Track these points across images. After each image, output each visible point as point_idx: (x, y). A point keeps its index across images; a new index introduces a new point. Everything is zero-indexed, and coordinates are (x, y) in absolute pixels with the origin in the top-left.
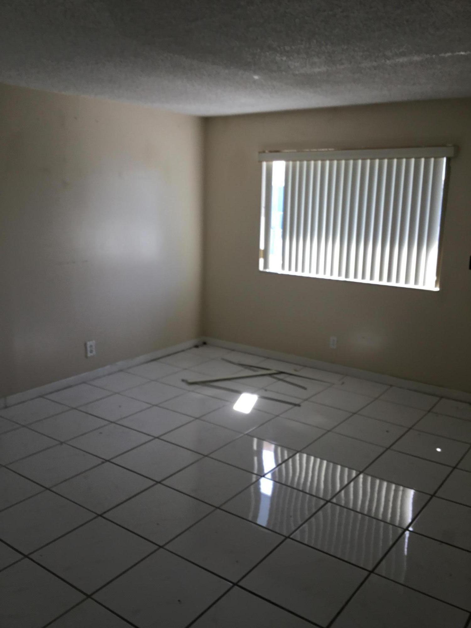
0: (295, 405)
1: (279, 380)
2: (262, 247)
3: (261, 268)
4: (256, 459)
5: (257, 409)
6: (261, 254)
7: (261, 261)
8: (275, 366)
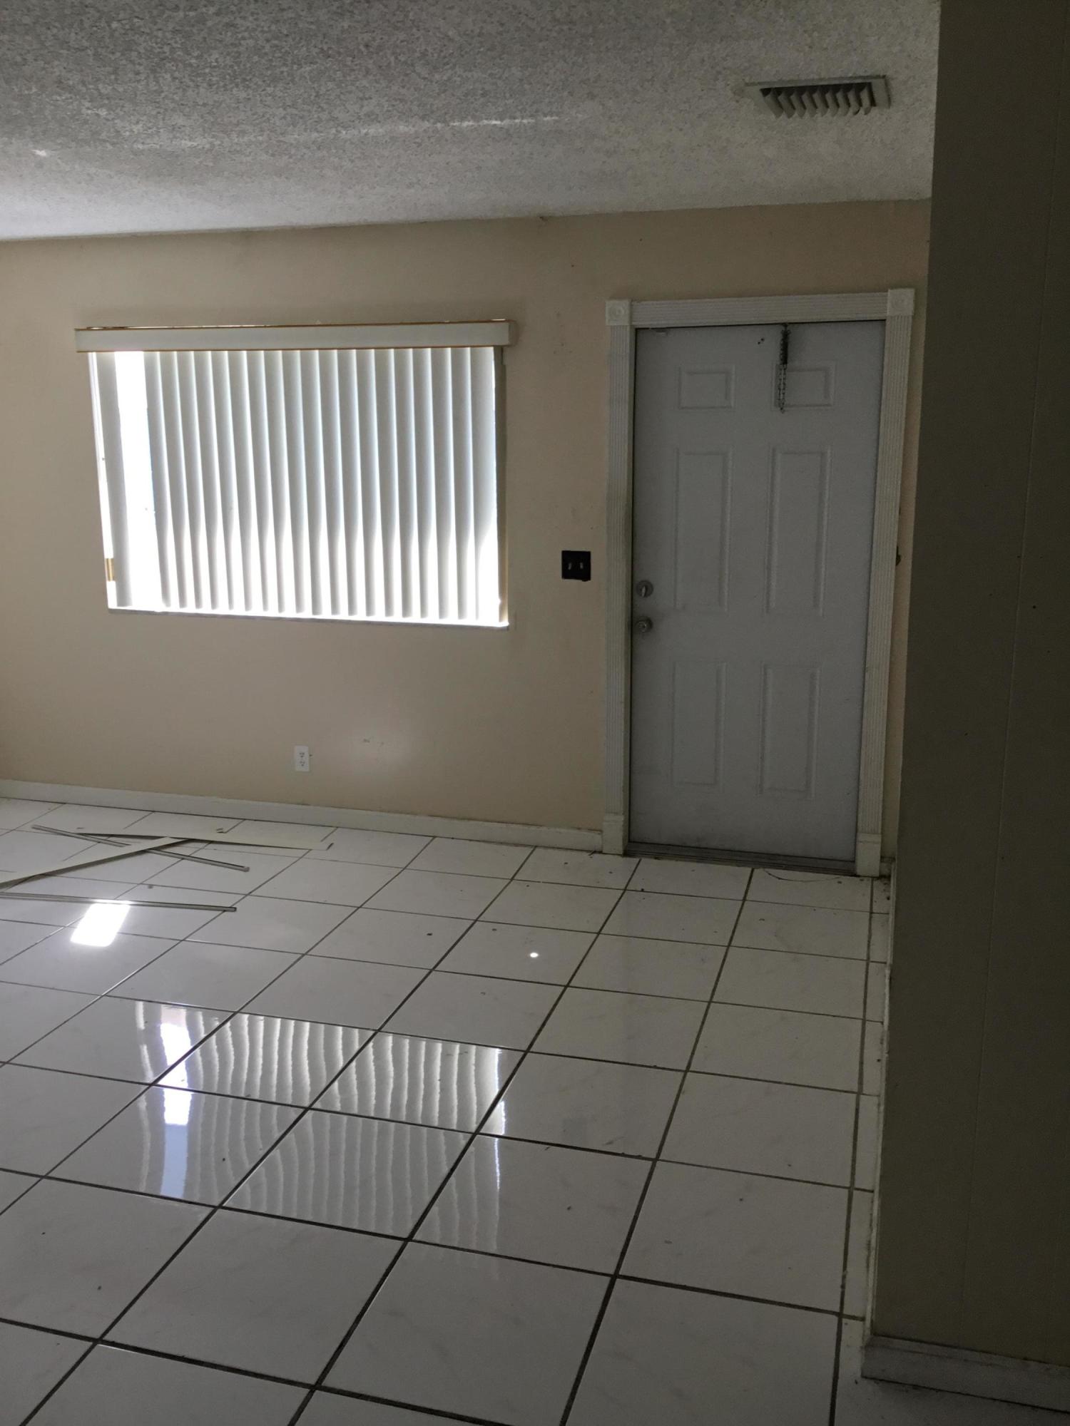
0: (224, 910)
1: (183, 857)
2: (109, 552)
3: (112, 603)
4: (145, 1049)
5: (131, 934)
6: (110, 571)
7: (111, 587)
8: (170, 829)
